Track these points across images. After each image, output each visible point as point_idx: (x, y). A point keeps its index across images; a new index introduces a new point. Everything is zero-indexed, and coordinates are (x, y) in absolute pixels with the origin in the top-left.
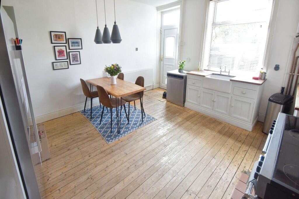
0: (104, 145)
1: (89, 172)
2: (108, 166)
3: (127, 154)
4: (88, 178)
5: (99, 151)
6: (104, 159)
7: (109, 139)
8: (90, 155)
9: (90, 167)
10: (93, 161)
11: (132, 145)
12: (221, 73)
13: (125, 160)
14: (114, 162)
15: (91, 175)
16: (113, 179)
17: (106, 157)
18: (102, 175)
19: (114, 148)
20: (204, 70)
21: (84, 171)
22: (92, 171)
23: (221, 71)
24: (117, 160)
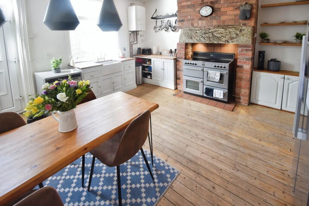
0: (185, 178)
1: (232, 173)
2: (211, 158)
3: (187, 145)
4: (238, 170)
5: (198, 179)
6: (207, 166)
7: (168, 176)
8: (212, 189)
9: (226, 176)
10: (217, 179)
11: (172, 144)
12: (98, 61)
13: (196, 145)
14: (203, 153)
15: (233, 169)
16: (221, 148)
17: (202, 164)
18: (225, 159)
19: (184, 162)
20: (76, 63)
21: (235, 181)
22: (228, 172)
23: (98, 59)
24: (200, 152)
